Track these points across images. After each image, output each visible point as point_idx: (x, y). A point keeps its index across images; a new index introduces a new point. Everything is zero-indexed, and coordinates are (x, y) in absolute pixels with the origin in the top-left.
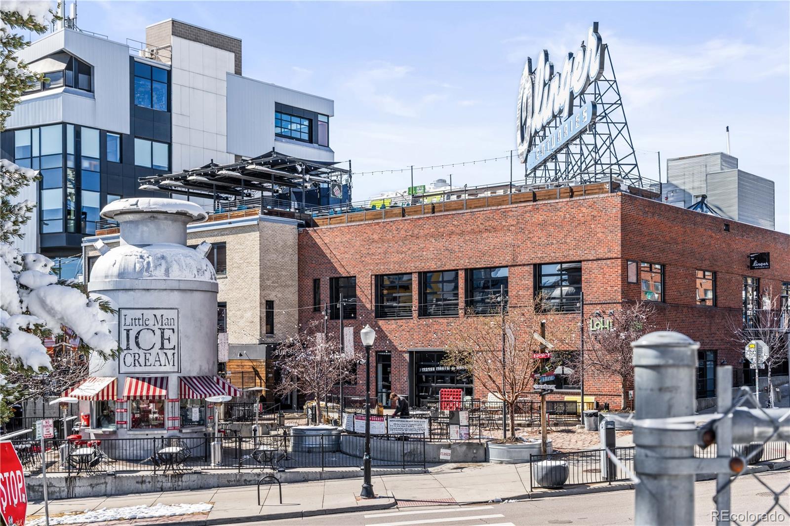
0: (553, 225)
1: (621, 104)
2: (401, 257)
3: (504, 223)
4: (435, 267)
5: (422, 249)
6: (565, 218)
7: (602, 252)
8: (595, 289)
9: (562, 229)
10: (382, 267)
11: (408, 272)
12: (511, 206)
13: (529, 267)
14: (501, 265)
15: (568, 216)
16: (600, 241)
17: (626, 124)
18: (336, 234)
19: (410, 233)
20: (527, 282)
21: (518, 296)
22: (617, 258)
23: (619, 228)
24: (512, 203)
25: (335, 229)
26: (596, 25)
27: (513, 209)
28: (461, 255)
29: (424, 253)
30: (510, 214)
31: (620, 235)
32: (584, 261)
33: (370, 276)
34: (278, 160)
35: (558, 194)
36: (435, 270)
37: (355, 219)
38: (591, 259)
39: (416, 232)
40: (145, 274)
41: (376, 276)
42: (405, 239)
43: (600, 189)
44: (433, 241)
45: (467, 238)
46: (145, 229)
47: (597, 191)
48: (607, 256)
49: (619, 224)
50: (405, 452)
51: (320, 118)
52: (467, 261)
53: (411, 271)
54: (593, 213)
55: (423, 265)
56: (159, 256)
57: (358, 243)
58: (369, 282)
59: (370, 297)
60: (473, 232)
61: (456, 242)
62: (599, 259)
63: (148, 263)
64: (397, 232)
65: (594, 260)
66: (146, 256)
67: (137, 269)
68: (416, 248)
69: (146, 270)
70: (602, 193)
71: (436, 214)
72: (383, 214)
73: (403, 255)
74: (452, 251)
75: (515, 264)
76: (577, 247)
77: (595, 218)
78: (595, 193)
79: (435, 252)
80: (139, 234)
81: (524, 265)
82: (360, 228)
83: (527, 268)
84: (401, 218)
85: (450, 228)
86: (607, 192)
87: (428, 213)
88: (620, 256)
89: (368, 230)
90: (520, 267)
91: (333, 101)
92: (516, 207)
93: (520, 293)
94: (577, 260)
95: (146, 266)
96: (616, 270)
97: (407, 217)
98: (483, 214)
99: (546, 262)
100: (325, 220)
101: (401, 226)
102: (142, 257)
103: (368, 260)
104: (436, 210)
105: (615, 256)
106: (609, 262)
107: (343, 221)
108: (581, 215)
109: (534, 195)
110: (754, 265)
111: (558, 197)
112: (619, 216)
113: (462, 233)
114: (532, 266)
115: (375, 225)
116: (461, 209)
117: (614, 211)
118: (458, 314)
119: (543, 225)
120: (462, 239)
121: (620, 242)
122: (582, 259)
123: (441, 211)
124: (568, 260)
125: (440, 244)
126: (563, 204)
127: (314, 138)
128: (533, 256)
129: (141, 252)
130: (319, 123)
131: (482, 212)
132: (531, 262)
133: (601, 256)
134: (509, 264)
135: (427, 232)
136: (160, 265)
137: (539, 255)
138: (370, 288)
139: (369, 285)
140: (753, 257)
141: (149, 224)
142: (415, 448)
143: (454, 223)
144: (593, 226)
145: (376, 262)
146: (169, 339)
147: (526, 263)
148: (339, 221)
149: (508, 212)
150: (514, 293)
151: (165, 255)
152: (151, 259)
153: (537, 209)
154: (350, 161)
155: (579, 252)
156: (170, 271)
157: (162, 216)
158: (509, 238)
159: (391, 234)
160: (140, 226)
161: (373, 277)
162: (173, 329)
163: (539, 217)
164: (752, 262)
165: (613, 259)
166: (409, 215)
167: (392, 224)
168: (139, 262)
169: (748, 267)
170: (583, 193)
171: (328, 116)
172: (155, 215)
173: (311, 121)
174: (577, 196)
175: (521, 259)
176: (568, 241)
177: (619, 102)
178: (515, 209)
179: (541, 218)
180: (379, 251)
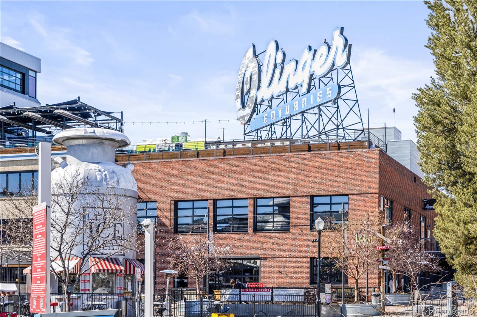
0: (327, 168)
1: (354, 87)
2: (198, 187)
3: (287, 166)
4: (228, 195)
5: (217, 182)
6: (336, 164)
7: (364, 189)
8: (359, 214)
9: (334, 171)
10: (181, 195)
11: (204, 199)
12: (290, 154)
13: (307, 198)
14: (284, 196)
15: (338, 163)
16: (362, 181)
17: (357, 101)
18: (138, 168)
19: (207, 170)
20: (305, 208)
21: (297, 218)
22: (376, 193)
23: (378, 172)
24: (291, 152)
25: (137, 164)
26: (342, 29)
27: (294, 156)
28: (251, 187)
29: (219, 185)
30: (292, 159)
31: (378, 177)
32: (350, 194)
33: (169, 201)
34: (82, 107)
35: (328, 147)
36: (229, 198)
37: (153, 158)
38: (356, 193)
39: (212, 169)
40: (104, 183)
41: (175, 201)
42: (202, 174)
43: (360, 145)
44: (227, 176)
45: (256, 175)
46: (95, 151)
47: (358, 146)
48: (368, 192)
49: (378, 170)
50: (289, 311)
51: (31, 73)
52: (256, 192)
53: (207, 198)
54: (358, 162)
55: (218, 194)
56: (111, 170)
57: (159, 176)
58: (169, 206)
59: (169, 218)
60: (261, 171)
61: (247, 178)
62: (362, 194)
63: (105, 175)
64: (195, 169)
65: (358, 194)
66: (102, 170)
67: (98, 179)
68: (212, 181)
69: (105, 180)
70: (362, 148)
71: (227, 157)
72: (179, 155)
73: (200, 186)
74: (242, 185)
75: (296, 195)
76: (345, 185)
77: (359, 165)
78: (357, 148)
79: (229, 185)
80: (90, 154)
81: (303, 196)
82: (161, 164)
83: (305, 198)
84: (196, 159)
85: (242, 167)
86: (366, 148)
87: (219, 156)
88: (378, 192)
89: (168, 166)
90: (300, 198)
91: (40, 60)
92: (297, 155)
93: (300, 216)
94: (345, 193)
95: (104, 177)
96: (375, 201)
97: (201, 158)
98: (270, 158)
99: (321, 194)
100: (124, 157)
101: (199, 165)
102: (100, 171)
103: (168, 189)
104: (226, 154)
105: (374, 191)
106: (369, 196)
107: (141, 158)
108: (348, 162)
109: (309, 147)
110: (427, 207)
111: (328, 149)
112: (378, 164)
113: (252, 172)
114: (310, 197)
115: (175, 163)
116: (248, 154)
117: (374, 161)
118: (248, 231)
119: (318, 168)
120: (252, 176)
121: (378, 182)
122: (349, 193)
123: (231, 155)
124: (338, 194)
125: (234, 179)
126: (335, 154)
127: (26, 90)
128: (310, 190)
129: (98, 167)
130: (30, 77)
131: (269, 157)
132: (309, 194)
133: (363, 191)
134: (291, 195)
135: (221, 170)
136: (113, 177)
137: (315, 190)
138: (169, 210)
139: (169, 208)
140: (426, 202)
141: (98, 147)
142: (295, 308)
143: (245, 164)
144: (357, 171)
145: (175, 191)
146: (118, 231)
147: (304, 195)
148: (138, 159)
149: (291, 158)
150: (295, 216)
151: (114, 170)
152: (106, 172)
153: (314, 157)
154: (122, 112)
155: (347, 188)
156: (120, 182)
157: (107, 142)
158: (291, 176)
159: (189, 170)
160: (91, 149)
161: (173, 202)
162: (121, 224)
163: (315, 163)
164: (425, 205)
165: (372, 193)
166: (202, 157)
167: (190, 162)
168: (99, 174)
169: (422, 208)
170: (348, 147)
171: (36, 72)
172: (103, 141)
173: (23, 75)
174: (343, 149)
175: (300, 192)
176: (338, 180)
177: (353, 85)
178: (296, 156)
179: (317, 164)
180: (178, 182)
